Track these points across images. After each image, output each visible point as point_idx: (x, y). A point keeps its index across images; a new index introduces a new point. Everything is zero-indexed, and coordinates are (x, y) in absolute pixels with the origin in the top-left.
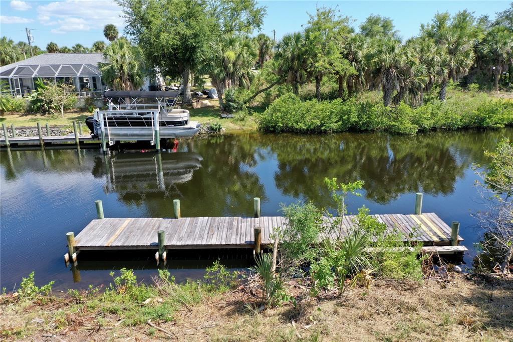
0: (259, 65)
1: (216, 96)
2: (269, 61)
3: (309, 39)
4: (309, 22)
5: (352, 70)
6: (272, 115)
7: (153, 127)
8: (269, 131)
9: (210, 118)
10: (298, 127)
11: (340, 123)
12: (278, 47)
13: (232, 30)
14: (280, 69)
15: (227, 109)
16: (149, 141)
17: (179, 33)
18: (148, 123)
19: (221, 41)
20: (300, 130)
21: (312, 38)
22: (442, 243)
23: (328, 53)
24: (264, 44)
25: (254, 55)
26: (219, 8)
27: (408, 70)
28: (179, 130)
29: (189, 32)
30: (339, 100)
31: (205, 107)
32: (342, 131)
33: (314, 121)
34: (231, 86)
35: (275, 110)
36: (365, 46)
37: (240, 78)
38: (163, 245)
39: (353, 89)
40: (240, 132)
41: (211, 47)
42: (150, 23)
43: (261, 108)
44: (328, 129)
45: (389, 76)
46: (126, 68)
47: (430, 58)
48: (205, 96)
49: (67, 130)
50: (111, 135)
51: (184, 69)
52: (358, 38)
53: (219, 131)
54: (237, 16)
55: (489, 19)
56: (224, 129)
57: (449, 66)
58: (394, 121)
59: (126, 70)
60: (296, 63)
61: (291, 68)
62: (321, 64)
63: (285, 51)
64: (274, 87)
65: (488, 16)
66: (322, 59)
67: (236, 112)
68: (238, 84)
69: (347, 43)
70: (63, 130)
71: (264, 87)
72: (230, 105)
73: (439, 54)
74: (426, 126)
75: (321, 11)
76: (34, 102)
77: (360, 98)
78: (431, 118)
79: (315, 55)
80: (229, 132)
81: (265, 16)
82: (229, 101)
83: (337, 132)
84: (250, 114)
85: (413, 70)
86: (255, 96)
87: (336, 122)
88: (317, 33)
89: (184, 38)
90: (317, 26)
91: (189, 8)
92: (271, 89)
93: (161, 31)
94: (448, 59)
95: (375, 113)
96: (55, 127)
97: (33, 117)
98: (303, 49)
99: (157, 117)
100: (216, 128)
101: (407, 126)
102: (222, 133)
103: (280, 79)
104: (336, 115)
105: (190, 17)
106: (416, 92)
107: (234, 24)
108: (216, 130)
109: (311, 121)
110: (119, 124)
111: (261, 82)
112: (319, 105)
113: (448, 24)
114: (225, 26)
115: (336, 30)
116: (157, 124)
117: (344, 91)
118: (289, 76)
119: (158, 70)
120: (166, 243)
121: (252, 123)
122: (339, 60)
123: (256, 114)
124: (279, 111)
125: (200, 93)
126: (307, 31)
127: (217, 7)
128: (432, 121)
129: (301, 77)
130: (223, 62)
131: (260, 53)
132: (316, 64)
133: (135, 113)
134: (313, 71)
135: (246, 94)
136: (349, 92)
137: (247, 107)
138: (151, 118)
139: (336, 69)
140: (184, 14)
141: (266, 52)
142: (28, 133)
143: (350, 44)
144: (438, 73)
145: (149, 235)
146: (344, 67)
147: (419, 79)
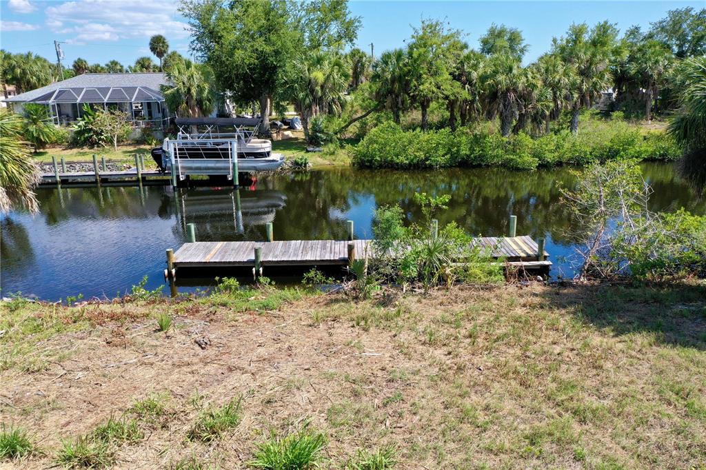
0: (353, 88)
1: (299, 127)
2: (365, 84)
3: (412, 57)
4: (413, 37)
5: (465, 94)
6: (368, 147)
7: (230, 159)
8: (365, 165)
9: (294, 151)
10: (398, 161)
11: (448, 156)
12: (376, 66)
13: (319, 46)
14: (378, 93)
15: (314, 141)
16: (226, 176)
17: (257, 50)
18: (225, 154)
19: (306, 59)
20: (402, 166)
21: (415, 55)
22: (528, 258)
23: (436, 74)
24: (359, 61)
25: (346, 76)
26: (304, 19)
27: (530, 93)
28: (260, 163)
29: (268, 49)
30: (448, 129)
31: (287, 139)
32: (451, 166)
33: (417, 154)
34: (318, 113)
35: (372, 142)
36: (481, 65)
37: (329, 103)
38: (259, 261)
39: (466, 118)
40: (329, 167)
41: (294, 66)
42: (220, 38)
43: (355, 141)
44: (434, 164)
45: (506, 101)
46: (194, 91)
47: (556, 80)
48: (286, 127)
49: (125, 165)
50: (181, 167)
51: (262, 93)
52: (472, 55)
53: (305, 166)
54: (325, 29)
55: (641, 31)
56: (310, 164)
57: (580, 89)
58: (512, 154)
59: (195, 94)
60: (397, 85)
61: (390, 92)
62: (427, 87)
63: (384, 71)
64: (371, 115)
65: (640, 28)
66: (429, 81)
67: (325, 144)
68: (327, 111)
69: (458, 61)
70: (119, 164)
71: (359, 115)
72: (317, 136)
73: (567, 76)
74: (549, 160)
75: (427, 23)
76: (79, 133)
77: (475, 129)
78: (555, 150)
79: (420, 77)
80: (317, 168)
81: (360, 29)
82: (316, 131)
83: (444, 167)
84: (342, 147)
85: (536, 93)
86: (347, 126)
87: (443, 156)
88: (422, 50)
89: (262, 56)
90: (422, 42)
91: (269, 19)
92: (368, 117)
93: (235, 48)
94: (578, 81)
95: (489, 144)
96: (109, 161)
97: (80, 150)
98: (406, 69)
99: (235, 147)
100: (302, 163)
101: (528, 159)
102: (308, 169)
103: (378, 105)
104: (444, 147)
105: (269, 31)
106: (540, 121)
107: (322, 38)
108: (301, 165)
109: (414, 154)
110: (192, 156)
111: (355, 109)
112: (424, 136)
113: (586, 37)
114: (311, 40)
115: (444, 46)
116: (235, 155)
117: (456, 120)
118: (388, 102)
119: (229, 94)
120: (262, 259)
121: (344, 158)
122: (448, 82)
123: (348, 146)
124: (376, 142)
125: (279, 123)
126: (411, 48)
127: (301, 18)
128: (556, 154)
129: (403, 102)
130: (309, 85)
131: (354, 73)
132: (421, 87)
133: (210, 143)
134: (418, 95)
135: (337, 123)
136: (462, 121)
137: (338, 138)
138: (228, 149)
139: (445, 92)
140: (262, 27)
141: (361, 72)
142: (77, 168)
143: (462, 63)
144: (566, 98)
145: (244, 254)
146: (455, 91)
147: (541, 105)
